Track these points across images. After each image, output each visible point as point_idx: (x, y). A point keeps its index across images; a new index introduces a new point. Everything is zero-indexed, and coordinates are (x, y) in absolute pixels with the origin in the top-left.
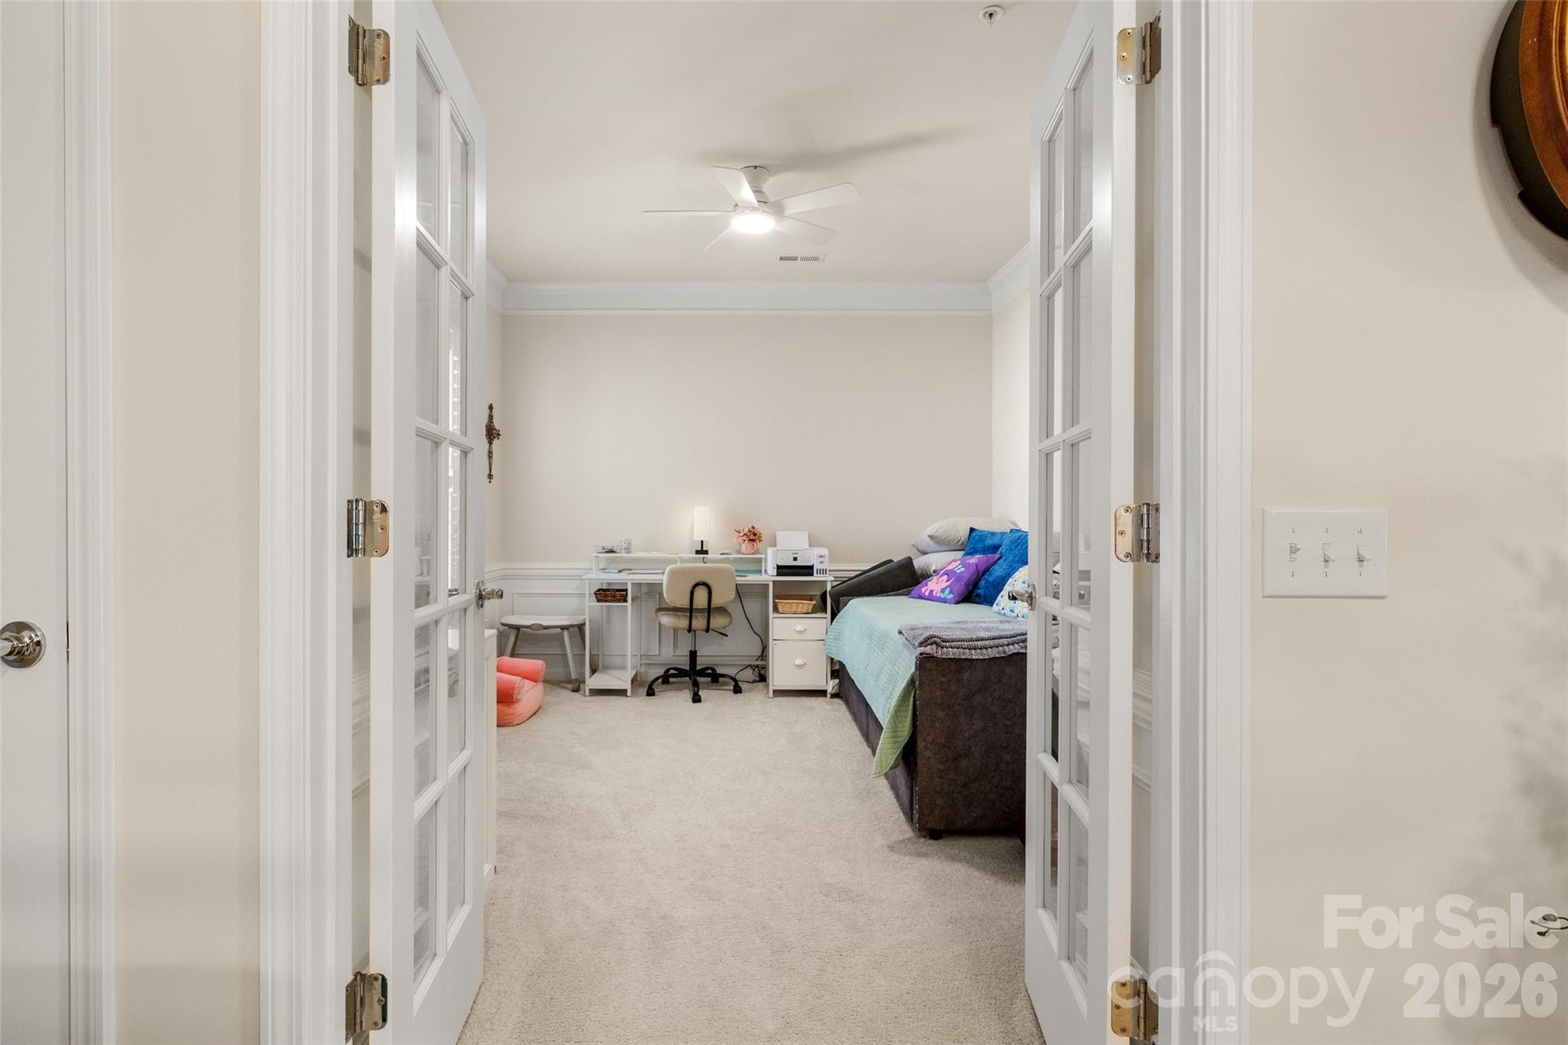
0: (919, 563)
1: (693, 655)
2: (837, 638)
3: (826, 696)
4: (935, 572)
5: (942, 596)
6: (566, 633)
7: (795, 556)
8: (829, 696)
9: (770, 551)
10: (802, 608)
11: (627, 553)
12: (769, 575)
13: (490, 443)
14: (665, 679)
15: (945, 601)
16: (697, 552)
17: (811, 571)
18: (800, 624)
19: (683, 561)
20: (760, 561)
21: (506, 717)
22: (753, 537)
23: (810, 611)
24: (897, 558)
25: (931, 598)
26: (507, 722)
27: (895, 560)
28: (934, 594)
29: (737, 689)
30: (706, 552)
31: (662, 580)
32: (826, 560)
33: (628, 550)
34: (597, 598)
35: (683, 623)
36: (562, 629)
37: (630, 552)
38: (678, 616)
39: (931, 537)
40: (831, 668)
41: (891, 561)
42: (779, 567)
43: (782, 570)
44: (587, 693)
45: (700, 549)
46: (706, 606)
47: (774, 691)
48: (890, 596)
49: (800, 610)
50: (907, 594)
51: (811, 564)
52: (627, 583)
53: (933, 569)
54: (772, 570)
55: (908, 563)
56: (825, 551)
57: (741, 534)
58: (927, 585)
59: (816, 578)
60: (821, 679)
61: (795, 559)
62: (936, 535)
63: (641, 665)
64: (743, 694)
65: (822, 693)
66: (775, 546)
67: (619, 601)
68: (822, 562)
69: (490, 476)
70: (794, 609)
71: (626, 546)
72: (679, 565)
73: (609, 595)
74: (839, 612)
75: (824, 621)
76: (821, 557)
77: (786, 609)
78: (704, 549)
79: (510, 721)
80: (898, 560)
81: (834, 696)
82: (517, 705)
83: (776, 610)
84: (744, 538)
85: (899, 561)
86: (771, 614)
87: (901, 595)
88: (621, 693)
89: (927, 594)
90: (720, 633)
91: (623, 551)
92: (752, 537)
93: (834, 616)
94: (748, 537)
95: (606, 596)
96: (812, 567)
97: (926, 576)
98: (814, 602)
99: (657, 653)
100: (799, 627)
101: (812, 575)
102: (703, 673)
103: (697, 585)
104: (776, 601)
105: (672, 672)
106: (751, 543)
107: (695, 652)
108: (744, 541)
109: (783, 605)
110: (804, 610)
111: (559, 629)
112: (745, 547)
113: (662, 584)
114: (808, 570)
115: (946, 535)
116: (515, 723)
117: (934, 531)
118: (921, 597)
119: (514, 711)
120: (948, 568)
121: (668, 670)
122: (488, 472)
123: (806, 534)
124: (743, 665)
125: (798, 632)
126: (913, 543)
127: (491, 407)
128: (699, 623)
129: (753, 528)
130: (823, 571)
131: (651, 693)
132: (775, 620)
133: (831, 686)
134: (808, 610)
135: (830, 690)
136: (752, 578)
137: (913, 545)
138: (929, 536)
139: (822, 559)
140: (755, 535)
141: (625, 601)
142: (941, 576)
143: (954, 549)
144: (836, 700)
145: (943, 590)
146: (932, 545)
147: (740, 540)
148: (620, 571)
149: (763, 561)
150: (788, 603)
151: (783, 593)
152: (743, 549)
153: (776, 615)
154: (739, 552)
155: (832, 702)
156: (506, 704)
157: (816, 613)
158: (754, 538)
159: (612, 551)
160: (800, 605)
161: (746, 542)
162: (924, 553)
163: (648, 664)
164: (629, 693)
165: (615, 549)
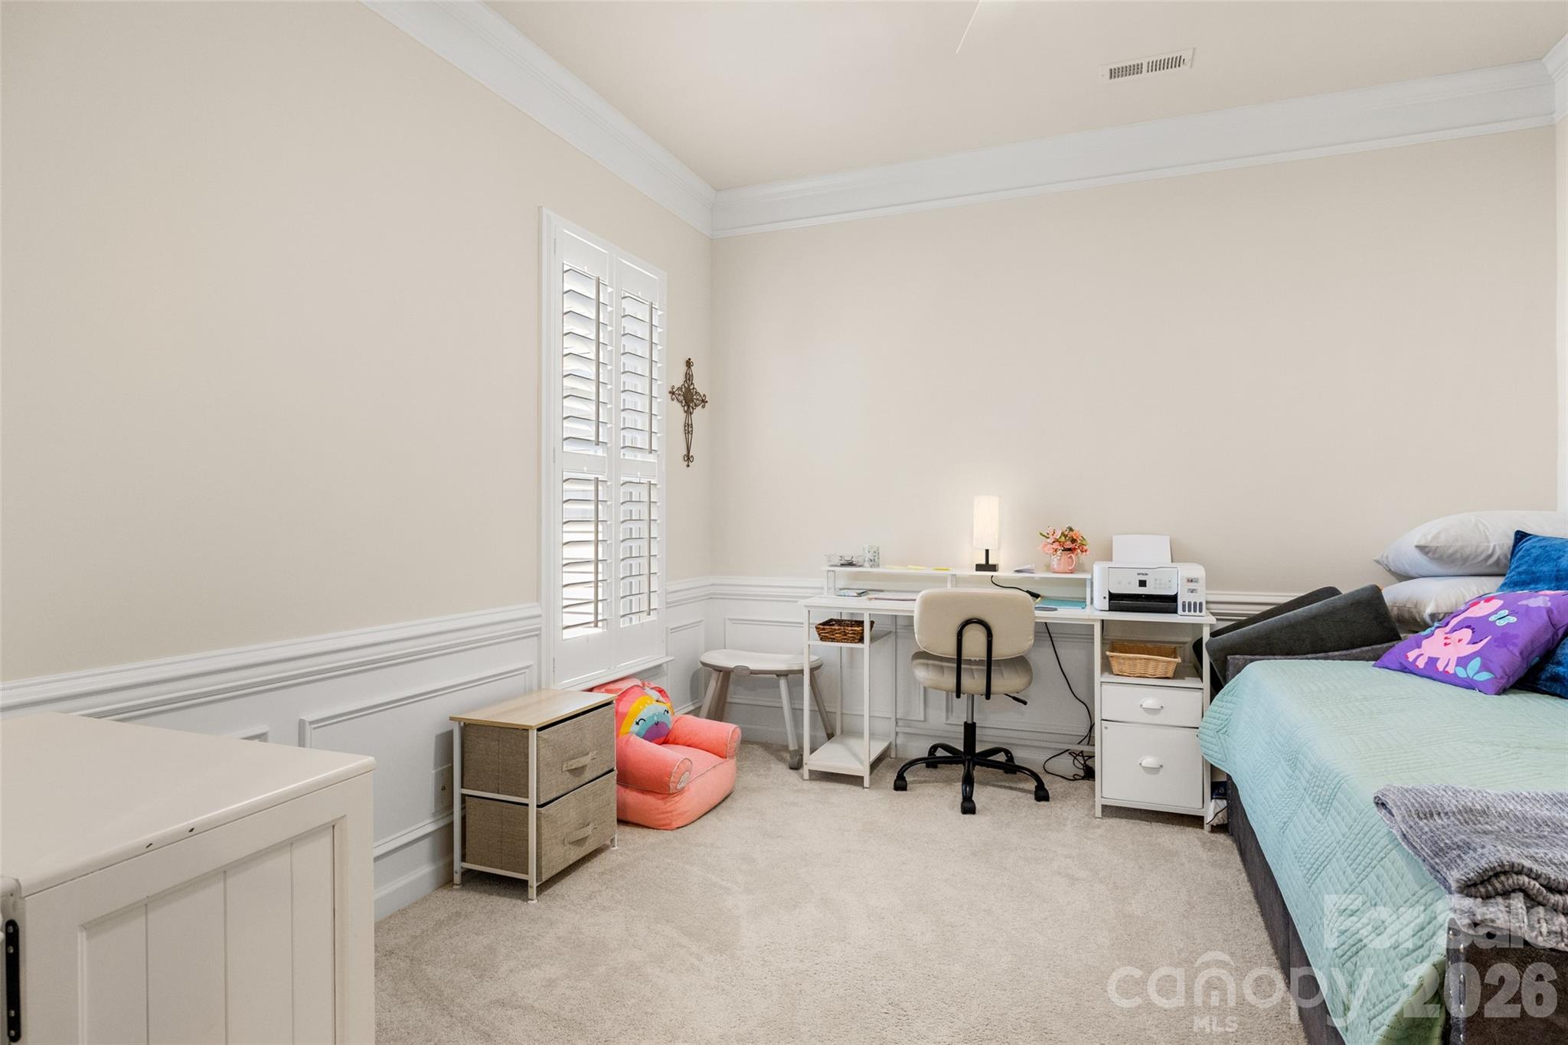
0: (1395, 594)
1: (970, 729)
2: (1223, 730)
3: (1202, 826)
4: (1433, 616)
5: (1461, 673)
6: (783, 683)
7: (1143, 578)
8: (1207, 828)
9: (1098, 569)
10: (1155, 668)
11: (871, 567)
12: (1096, 610)
13: (688, 413)
14: (931, 761)
15: (1469, 685)
16: (979, 567)
17: (1172, 604)
18: (1151, 698)
19: (956, 580)
20: (1082, 583)
21: (662, 816)
22: (1071, 544)
23: (1170, 674)
24: (1348, 586)
25: (1431, 672)
26: (663, 822)
27: (1345, 590)
28: (1440, 666)
29: (1041, 793)
30: (994, 568)
31: (913, 611)
32: (1200, 586)
33: (874, 562)
34: (819, 634)
35: (950, 681)
36: (777, 676)
37: (878, 566)
38: (942, 667)
39: (1422, 549)
40: (1211, 779)
41: (1332, 592)
42: (1112, 597)
43: (1117, 601)
44: (806, 776)
45: (983, 562)
46: (983, 656)
47: (1104, 807)
48: (1333, 658)
49: (1150, 671)
50: (1376, 658)
51: (1173, 593)
52: (863, 614)
53: (1429, 610)
54: (1101, 602)
55: (1371, 599)
56: (1198, 571)
57: (1050, 541)
58: (1419, 646)
59: (1179, 618)
60: (1191, 797)
61: (1143, 583)
62: (1434, 544)
63: (897, 733)
64: (1051, 803)
65: (1196, 821)
66: (1111, 559)
67: (853, 641)
68: (1192, 591)
69: (688, 458)
70: (1139, 670)
71: (869, 556)
72: (949, 588)
73: (837, 629)
74: (1226, 682)
75: (1199, 694)
76: (1191, 581)
77: (1126, 668)
78: (990, 562)
79: (668, 821)
80: (1348, 592)
81: (1216, 829)
82: (677, 799)
83: (1107, 667)
84: (1056, 546)
85: (1351, 594)
86: (1098, 677)
87: (1357, 659)
88: (855, 780)
89: (1421, 663)
90: (1015, 698)
91: (867, 564)
92: (1069, 545)
93: (1217, 686)
94: (1061, 544)
95: (832, 632)
96: (1173, 599)
97: (1414, 624)
98: (1179, 660)
99: (922, 718)
100: (1150, 702)
101: (1175, 612)
102: (985, 759)
103: (968, 622)
104: (1108, 653)
105: (940, 753)
106: (1067, 554)
107: (974, 725)
108: (1056, 551)
109: (1119, 659)
110: (1160, 672)
111: (775, 676)
112: (1057, 560)
113: (913, 617)
114: (1167, 603)
115: (1459, 544)
116: (675, 825)
117: (1429, 537)
118: (1406, 669)
119: (672, 808)
120: (1470, 613)
121: (934, 748)
122: (685, 453)
123: (1167, 539)
124: (1055, 749)
125: (1146, 710)
126: (1377, 558)
127: (689, 364)
128: (973, 682)
129: (1071, 530)
130: (1197, 607)
131: (901, 785)
132: (1104, 686)
133: (1212, 810)
134: (1167, 672)
135: (1209, 818)
136: (1065, 614)
137: (1378, 562)
138: (1417, 547)
139: (1192, 586)
140: (1073, 541)
141: (861, 640)
142: (1454, 630)
143: (1473, 572)
144: (1221, 838)
145: (1463, 662)
146: (1423, 562)
147: (1049, 549)
148: (860, 595)
149: (1088, 584)
150: (1130, 659)
151: (1118, 642)
152: (1055, 564)
153: (1108, 678)
154: (1049, 568)
155: (1212, 842)
156: (661, 796)
157: (1182, 678)
158: (1071, 546)
159: (851, 564)
160: (1152, 664)
161: (1059, 553)
162: (1404, 577)
163: (908, 734)
164: (866, 783)
165: (855, 560)
